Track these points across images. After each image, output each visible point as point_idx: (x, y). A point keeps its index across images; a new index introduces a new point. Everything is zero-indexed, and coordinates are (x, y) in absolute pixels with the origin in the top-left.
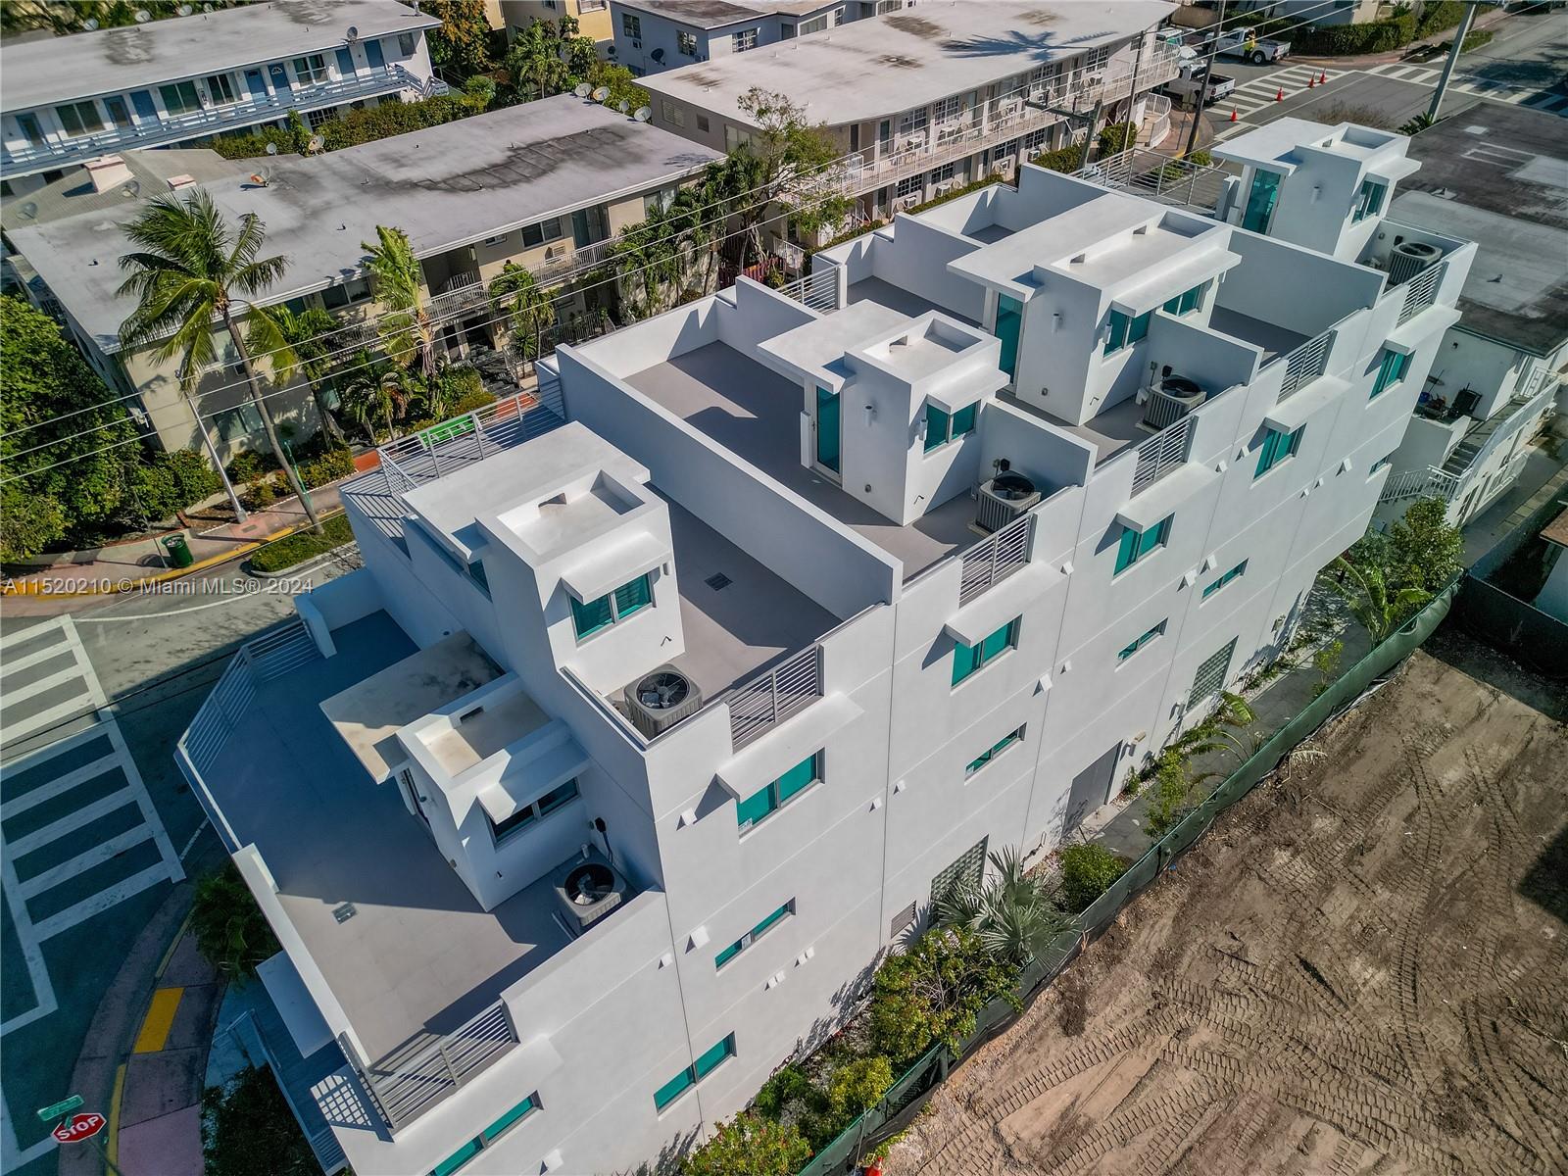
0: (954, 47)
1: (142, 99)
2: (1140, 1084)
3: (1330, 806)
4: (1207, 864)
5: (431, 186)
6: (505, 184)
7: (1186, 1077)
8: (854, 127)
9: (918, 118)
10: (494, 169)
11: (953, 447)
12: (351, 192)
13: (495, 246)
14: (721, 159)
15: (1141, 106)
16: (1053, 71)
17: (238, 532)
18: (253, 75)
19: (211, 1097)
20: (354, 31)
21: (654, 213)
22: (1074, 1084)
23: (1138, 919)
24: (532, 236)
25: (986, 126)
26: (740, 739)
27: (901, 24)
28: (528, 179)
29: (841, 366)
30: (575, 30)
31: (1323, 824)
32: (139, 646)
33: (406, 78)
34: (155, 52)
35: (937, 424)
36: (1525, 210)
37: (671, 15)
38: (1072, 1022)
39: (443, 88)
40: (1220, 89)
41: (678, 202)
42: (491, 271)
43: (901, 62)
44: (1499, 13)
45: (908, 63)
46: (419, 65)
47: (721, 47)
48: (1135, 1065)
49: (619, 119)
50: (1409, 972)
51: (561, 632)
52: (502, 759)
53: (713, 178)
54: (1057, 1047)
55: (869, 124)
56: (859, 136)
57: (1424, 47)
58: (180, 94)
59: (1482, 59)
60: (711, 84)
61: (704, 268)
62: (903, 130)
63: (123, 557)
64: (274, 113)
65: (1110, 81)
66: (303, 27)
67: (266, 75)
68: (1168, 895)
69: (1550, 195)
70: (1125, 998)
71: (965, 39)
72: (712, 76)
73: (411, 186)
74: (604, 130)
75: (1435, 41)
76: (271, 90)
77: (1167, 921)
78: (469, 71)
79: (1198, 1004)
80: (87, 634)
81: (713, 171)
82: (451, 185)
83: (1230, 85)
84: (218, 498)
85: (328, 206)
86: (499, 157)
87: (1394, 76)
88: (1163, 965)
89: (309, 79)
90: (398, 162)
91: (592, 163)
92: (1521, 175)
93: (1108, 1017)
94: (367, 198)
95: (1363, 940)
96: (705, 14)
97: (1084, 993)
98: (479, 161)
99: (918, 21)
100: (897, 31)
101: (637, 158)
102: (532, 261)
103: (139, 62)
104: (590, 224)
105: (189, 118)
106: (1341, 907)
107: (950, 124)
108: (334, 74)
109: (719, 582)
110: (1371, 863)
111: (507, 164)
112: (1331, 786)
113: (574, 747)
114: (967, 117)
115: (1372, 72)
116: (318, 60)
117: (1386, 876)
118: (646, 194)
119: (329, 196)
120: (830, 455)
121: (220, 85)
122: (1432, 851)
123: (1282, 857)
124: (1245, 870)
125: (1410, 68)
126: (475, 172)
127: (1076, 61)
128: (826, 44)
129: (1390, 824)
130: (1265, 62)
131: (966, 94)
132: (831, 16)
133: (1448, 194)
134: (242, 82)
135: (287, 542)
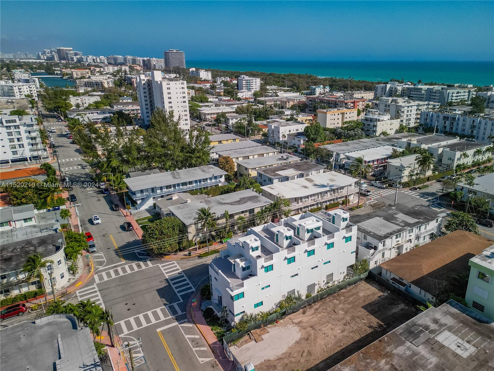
0: (316, 185)
1: (178, 185)
2: (310, 319)
3: (344, 296)
4: (326, 300)
5: (228, 204)
6: (239, 204)
7: (316, 319)
8: (296, 198)
9: (307, 197)
10: (237, 201)
11: (289, 240)
12: (216, 204)
13: (237, 214)
14: (273, 202)
15: (352, 196)
16: (334, 190)
17: (197, 252)
18: (196, 181)
19: (202, 310)
20: (214, 175)
21: (262, 210)
22: (303, 318)
23: (315, 305)
24: (243, 212)
25: (320, 198)
26: (265, 262)
27: (307, 180)
28: (243, 204)
29: (278, 231)
30: (251, 176)
31: (342, 298)
32: (185, 265)
33: (220, 182)
34: (180, 176)
35: (287, 238)
36: (392, 221)
37: (267, 175)
38: (304, 313)
39: (226, 184)
40: (369, 193)
41: (265, 208)
42: (236, 217)
43: (306, 187)
44: (434, 181)
45: (307, 187)
46: (223, 179)
47: (276, 181)
48: (310, 317)
49: (257, 194)
50: (346, 312)
51: (251, 251)
52: (244, 262)
53: (271, 205)
54: (302, 315)
55: (298, 198)
56: (296, 200)
57: (414, 188)
58: (184, 184)
59: (423, 191)
60: (273, 189)
61: (269, 218)
62: (304, 198)
63: (181, 254)
64: (198, 187)
65: (344, 192)
66: (204, 173)
67: (198, 181)
68: (319, 303)
69: (397, 219)
70: (311, 312)
71: (318, 184)
72: (273, 187)
73: (225, 204)
74: (255, 196)
75: (417, 187)
76: (198, 183)
77: (319, 305)
78: (231, 180)
79: (320, 313)
80: (178, 263)
81: (272, 204)
82: (231, 204)
83: (371, 193)
84: (194, 247)
85: (213, 206)
86: (238, 200)
87: (406, 193)
88: (316, 309)
89: (204, 181)
90: (223, 200)
91: (253, 202)
92: (395, 216)
93: (308, 313)
94: (219, 205)
95: (342, 309)
96: (273, 175)
97: (306, 311)
98: (235, 200)
99: (310, 179)
100: (306, 181)
101: (260, 201)
102: (242, 215)
103: (178, 178)
104: (251, 211)
105: (185, 187)
106: (341, 306)
107: (313, 198)
108: (209, 181)
109: (265, 251)
110: (347, 302)
111: (240, 201)
112: (345, 294)
113: (250, 262)
114: (317, 197)
115: (402, 192)
116: (207, 179)
117: (348, 304)
118: (260, 207)
119: (213, 204)
120: (277, 241)
121: (190, 183)
122: (355, 302)
123: (335, 301)
124: (330, 301)
125: (410, 191)
126: (235, 202)
127: (337, 189)
128: (293, 182)
129: (351, 299)
130: (382, 188)
131: (316, 194)
132: (296, 177)
133: (382, 218)
134: (194, 182)
135: (205, 254)
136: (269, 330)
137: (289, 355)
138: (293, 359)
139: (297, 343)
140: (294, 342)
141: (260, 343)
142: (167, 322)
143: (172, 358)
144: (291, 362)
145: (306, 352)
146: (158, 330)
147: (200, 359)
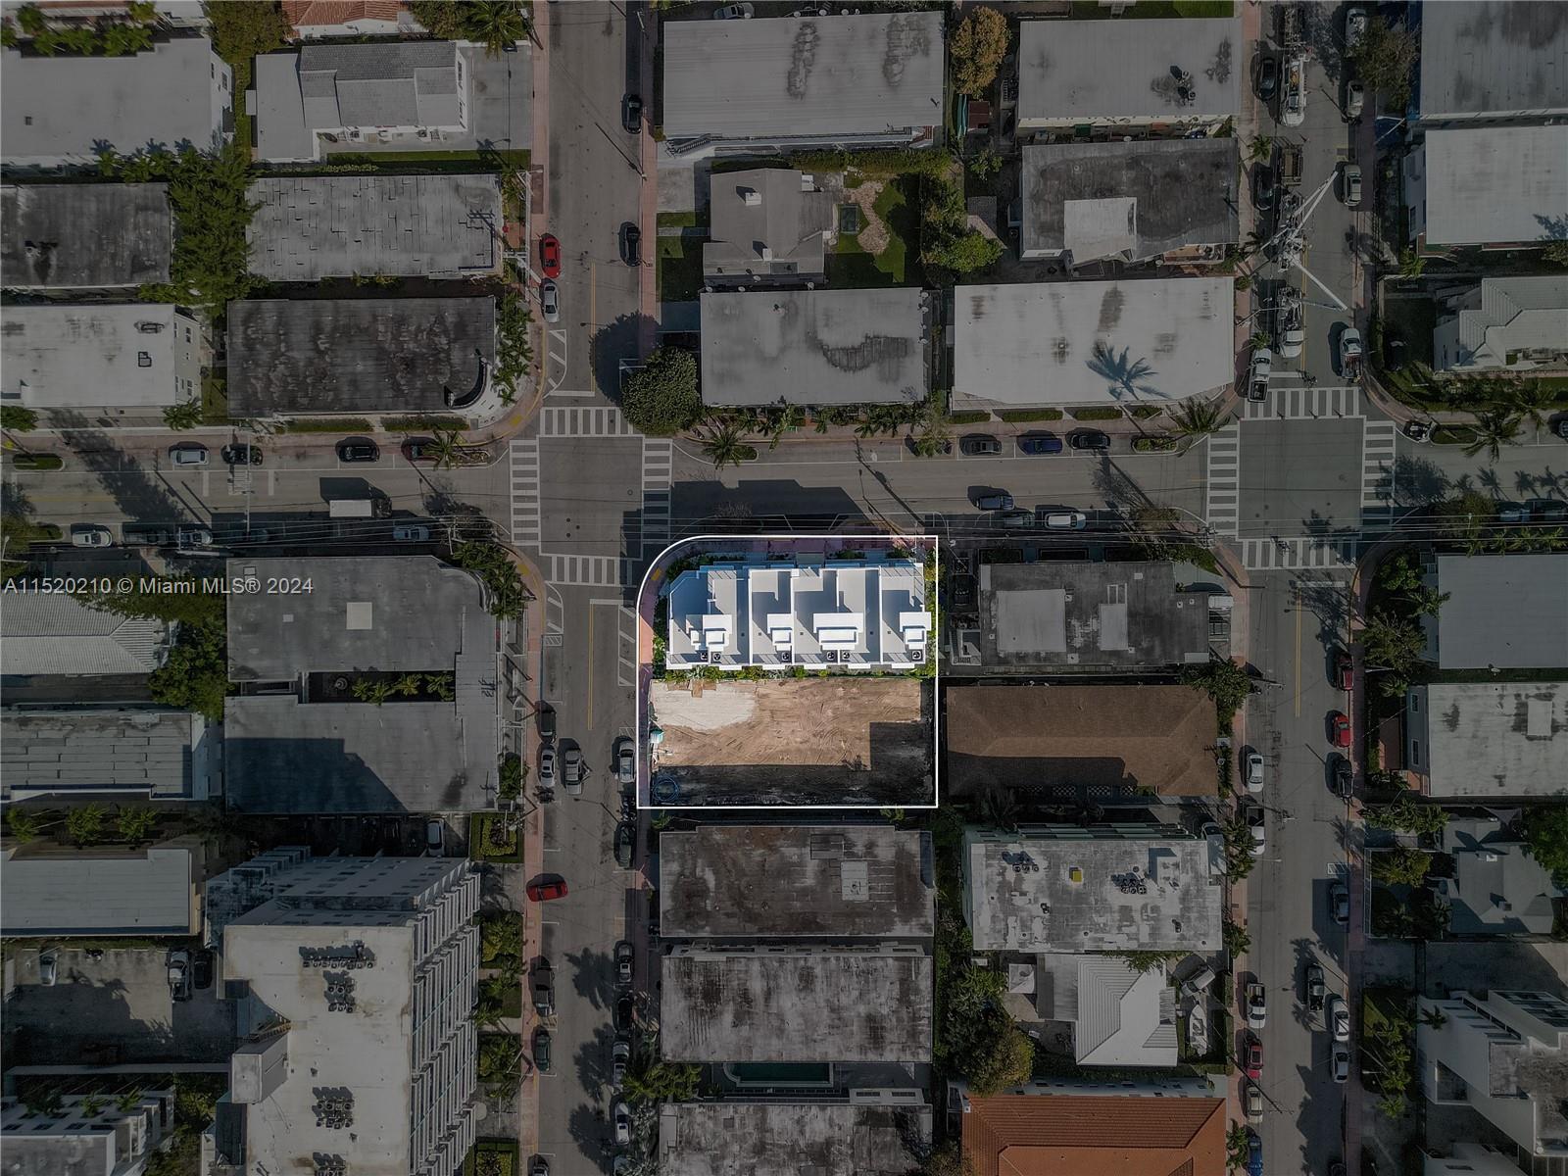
5: (826, 352)
6: (846, 369)
10: (851, 351)
12: (803, 336)
27: (1109, 302)
28: (855, 370)
43: (1062, 351)
45: (1063, 355)
60: (979, 314)
72: (985, 306)
73: (820, 346)
74: (905, 342)
85: (790, 346)
86: (859, 340)
90: (828, 320)
91: (881, 370)
94: (804, 346)
96: (1039, 229)
98: (850, 342)
99: (1119, 305)
100: (1099, 309)
101: (897, 378)
103: (798, 94)
111: (857, 351)
119: (795, 336)
126: (844, 349)
128: (1058, 302)
136: (719, 686)
137: (716, 735)
138: (716, 743)
139: (737, 725)
140: (733, 722)
141: (695, 700)
142: (607, 593)
143: (591, 658)
144: (711, 745)
145: (737, 743)
146: (593, 602)
147: (620, 679)
